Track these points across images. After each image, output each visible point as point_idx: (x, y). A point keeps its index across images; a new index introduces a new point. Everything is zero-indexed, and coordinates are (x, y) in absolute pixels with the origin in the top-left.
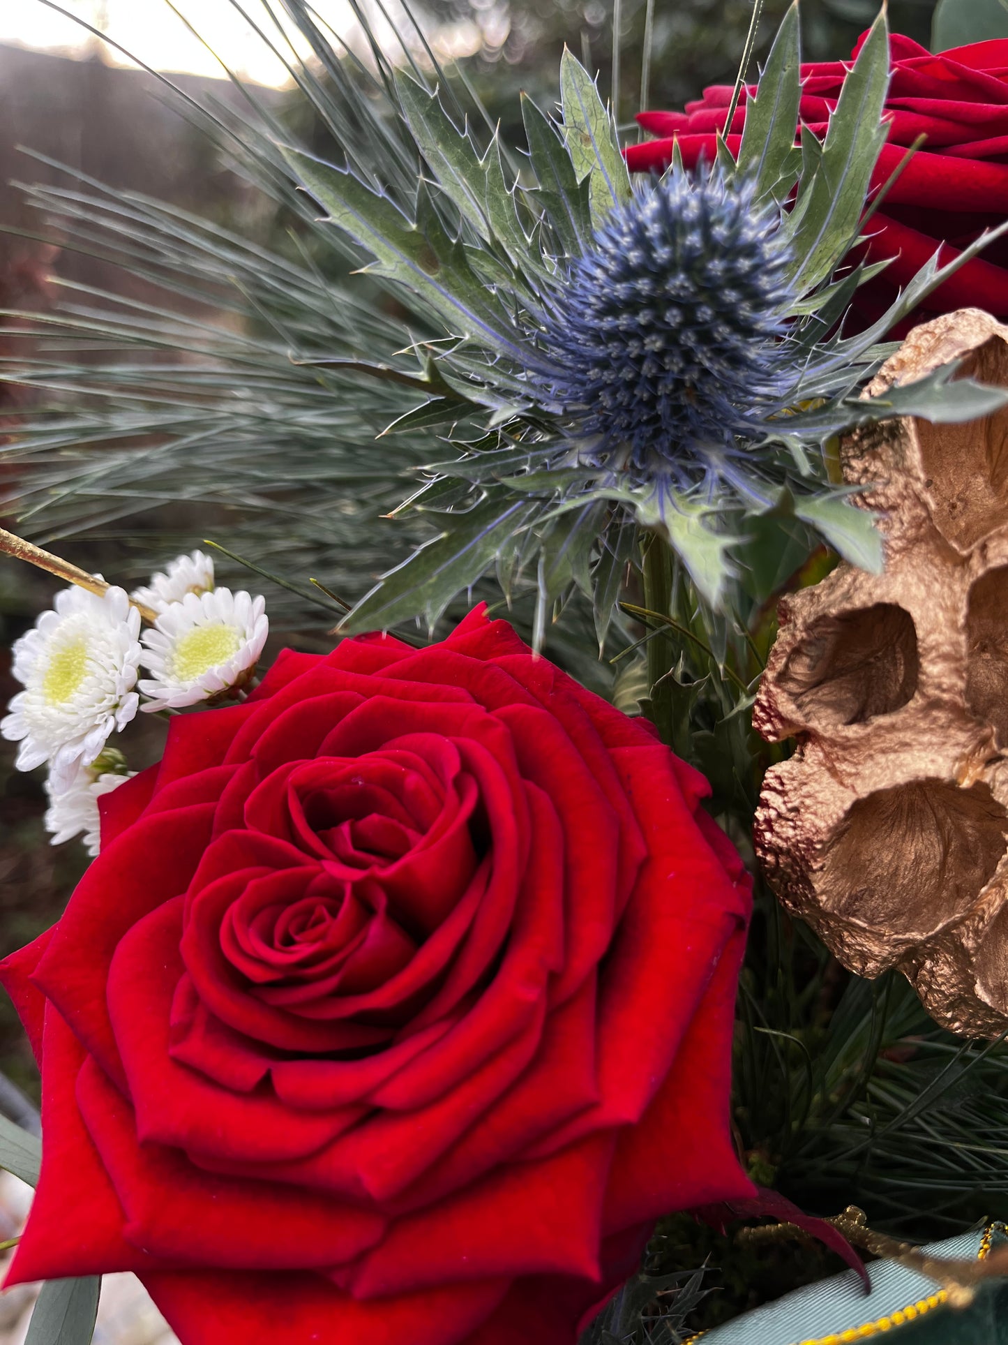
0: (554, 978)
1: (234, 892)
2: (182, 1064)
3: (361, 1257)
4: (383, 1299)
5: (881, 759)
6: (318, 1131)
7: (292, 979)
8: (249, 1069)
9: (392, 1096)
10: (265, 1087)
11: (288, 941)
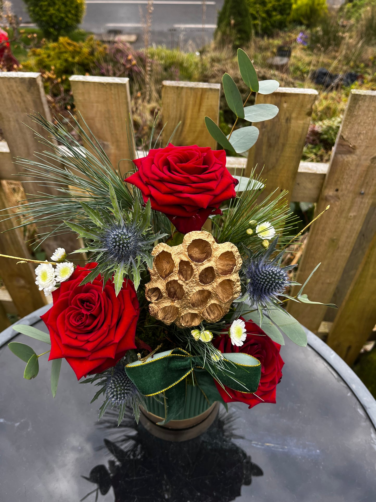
0: (109, 326)
1: (71, 314)
2: (66, 335)
3: (89, 356)
4: (92, 360)
5: (161, 304)
6: (82, 343)
7: (78, 326)
8: (75, 336)
9: (90, 340)
10: (76, 338)
11: (78, 321)
